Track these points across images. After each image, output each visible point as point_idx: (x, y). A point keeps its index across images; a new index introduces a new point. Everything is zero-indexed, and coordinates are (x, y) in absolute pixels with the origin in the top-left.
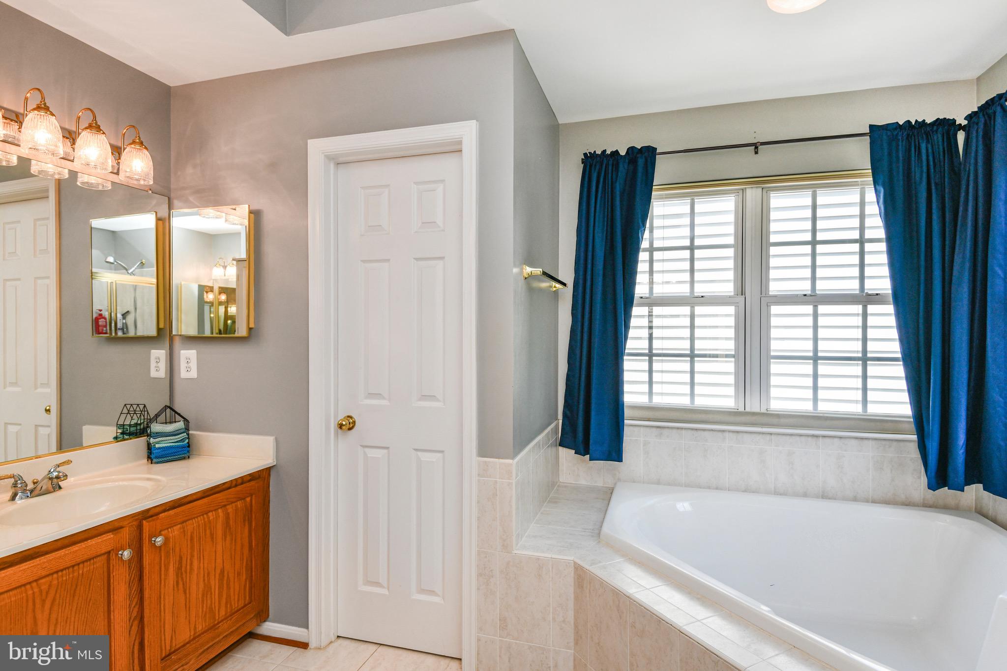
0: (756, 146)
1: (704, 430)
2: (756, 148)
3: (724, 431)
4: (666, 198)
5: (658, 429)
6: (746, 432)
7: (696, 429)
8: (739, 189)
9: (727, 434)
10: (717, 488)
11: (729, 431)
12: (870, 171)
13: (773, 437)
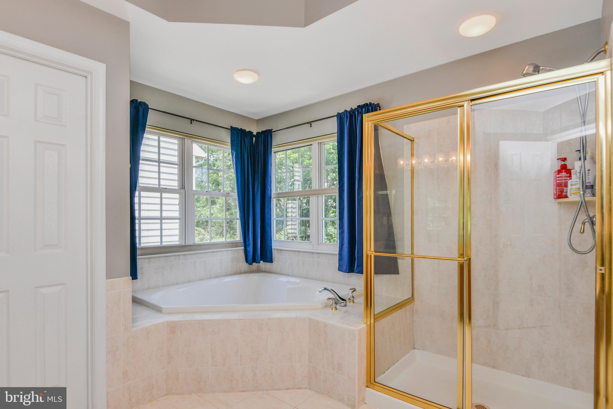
0: (192, 120)
1: (171, 256)
2: (191, 121)
3: (179, 255)
4: (149, 133)
5: (148, 259)
6: (188, 254)
7: (167, 256)
8: (181, 138)
9: (181, 256)
10: (177, 284)
11: (182, 255)
12: (230, 144)
13: (199, 254)
